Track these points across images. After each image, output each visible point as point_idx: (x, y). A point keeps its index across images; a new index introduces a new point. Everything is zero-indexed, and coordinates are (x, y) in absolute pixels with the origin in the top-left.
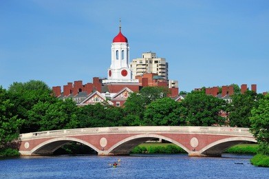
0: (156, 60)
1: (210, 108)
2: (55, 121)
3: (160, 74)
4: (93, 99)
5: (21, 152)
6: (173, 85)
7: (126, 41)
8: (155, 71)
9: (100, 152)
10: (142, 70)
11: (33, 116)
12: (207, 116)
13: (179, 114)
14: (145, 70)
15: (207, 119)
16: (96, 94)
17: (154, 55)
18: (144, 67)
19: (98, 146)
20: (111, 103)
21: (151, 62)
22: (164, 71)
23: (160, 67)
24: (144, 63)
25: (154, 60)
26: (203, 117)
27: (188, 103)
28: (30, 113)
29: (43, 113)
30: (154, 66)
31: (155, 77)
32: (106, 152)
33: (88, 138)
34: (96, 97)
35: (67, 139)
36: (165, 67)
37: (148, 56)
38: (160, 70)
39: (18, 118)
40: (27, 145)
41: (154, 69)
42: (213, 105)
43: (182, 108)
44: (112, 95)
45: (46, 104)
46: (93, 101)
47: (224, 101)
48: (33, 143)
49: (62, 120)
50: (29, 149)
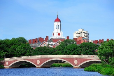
0: (84, 32)
1: (91, 48)
2: (20, 53)
3: (85, 37)
4: (43, 44)
5: (5, 66)
6: (90, 42)
7: (60, 21)
8: (83, 36)
9: (37, 66)
10: (78, 36)
11: (11, 51)
12: (90, 52)
13: (78, 50)
14: (79, 36)
15: (90, 53)
16: (44, 42)
17: (83, 30)
18: (79, 34)
19: (36, 63)
20: (50, 46)
21: (82, 33)
22: (87, 36)
23: (85, 34)
24: (79, 33)
25: (83, 32)
26: (88, 52)
27: (82, 46)
28: (10, 50)
29: (15, 50)
30: (83, 34)
31: (83, 38)
32: (39, 66)
33: (32, 60)
34: (44, 44)
35: (24, 61)
36: (87, 34)
37: (81, 30)
38: (85, 36)
39: (3, 52)
40: (7, 63)
41: (83, 35)
42: (92, 47)
43: (80, 48)
44: (54, 43)
45: (16, 46)
46: (43, 45)
47: (98, 46)
48: (10, 63)
49: (23, 52)
50: (8, 65)
